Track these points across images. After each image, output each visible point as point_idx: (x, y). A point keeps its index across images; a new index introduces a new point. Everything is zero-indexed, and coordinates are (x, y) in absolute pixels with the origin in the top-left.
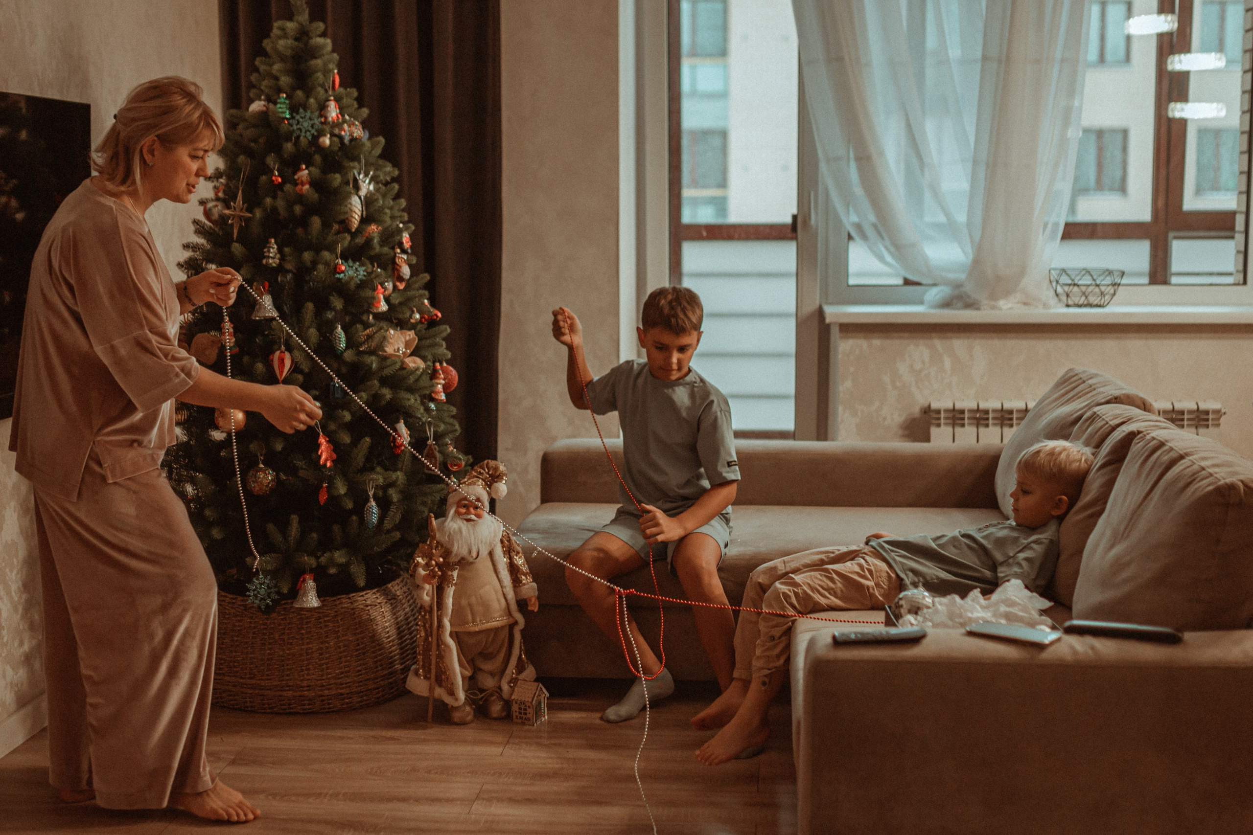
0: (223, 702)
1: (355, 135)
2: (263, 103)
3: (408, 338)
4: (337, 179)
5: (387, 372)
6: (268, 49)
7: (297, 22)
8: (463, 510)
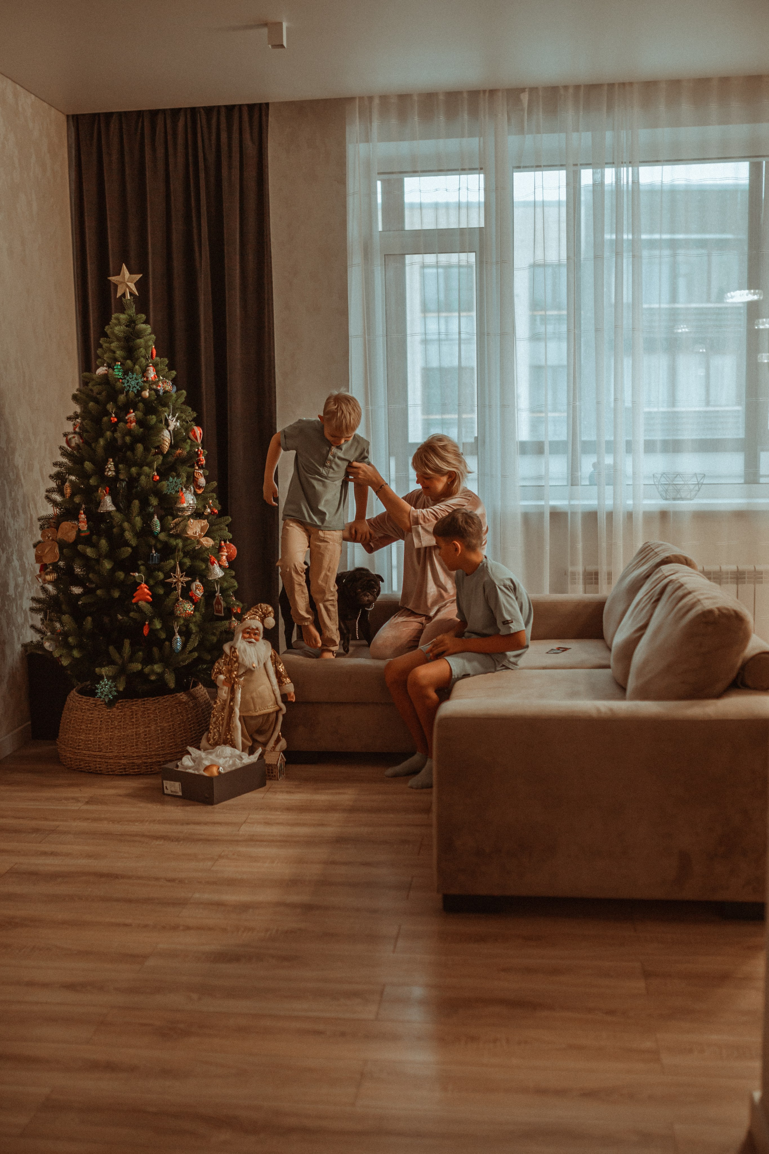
0: (81, 768)
1: (167, 389)
2: (105, 368)
3: (203, 525)
4: (153, 419)
5: (189, 548)
6: (108, 332)
7: (128, 314)
8: (247, 636)
